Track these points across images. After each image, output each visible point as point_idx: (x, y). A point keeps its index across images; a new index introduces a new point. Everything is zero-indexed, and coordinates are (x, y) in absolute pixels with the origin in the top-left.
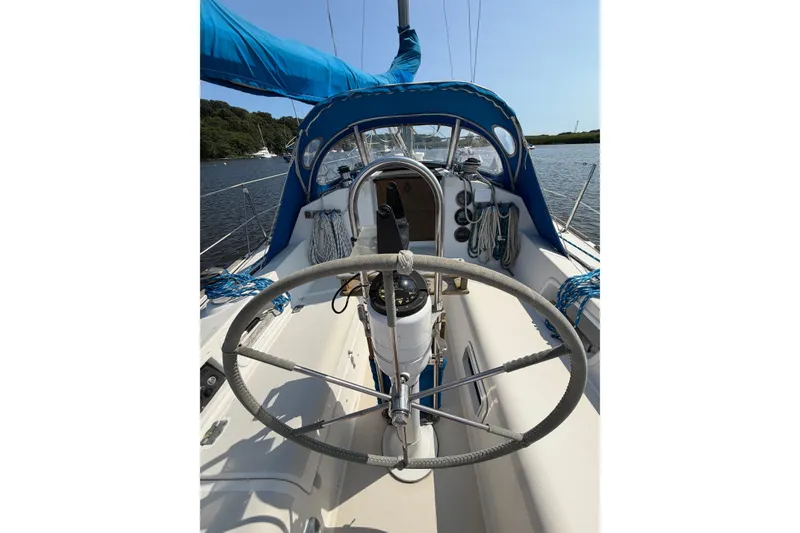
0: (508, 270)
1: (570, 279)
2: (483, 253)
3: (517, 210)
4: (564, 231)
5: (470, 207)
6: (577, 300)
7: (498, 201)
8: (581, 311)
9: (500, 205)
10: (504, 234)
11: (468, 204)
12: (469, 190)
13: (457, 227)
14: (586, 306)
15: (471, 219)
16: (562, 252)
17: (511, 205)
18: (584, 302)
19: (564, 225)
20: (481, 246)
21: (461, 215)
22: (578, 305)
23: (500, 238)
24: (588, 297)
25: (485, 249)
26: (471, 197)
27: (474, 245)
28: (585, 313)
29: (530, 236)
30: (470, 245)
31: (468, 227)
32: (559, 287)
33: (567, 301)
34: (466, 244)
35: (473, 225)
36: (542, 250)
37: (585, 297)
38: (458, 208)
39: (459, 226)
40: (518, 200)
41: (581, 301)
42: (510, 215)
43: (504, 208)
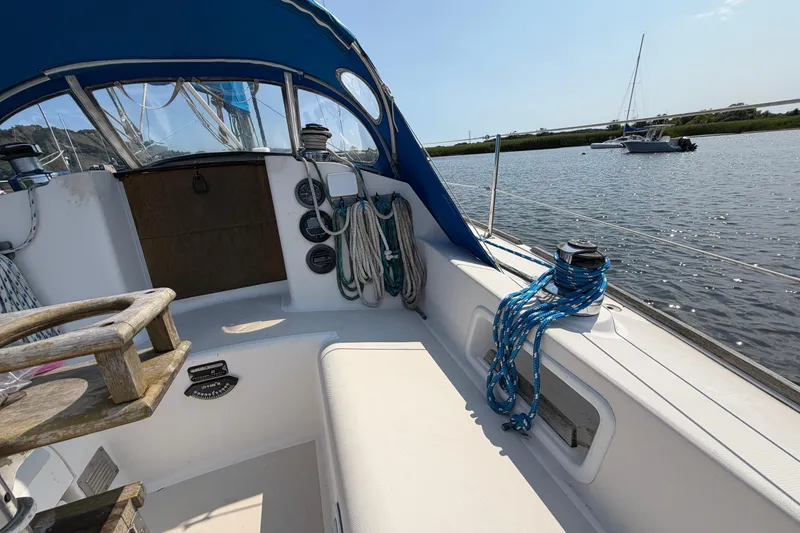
0: (417, 310)
1: (504, 303)
2: (369, 288)
3: (407, 204)
4: (489, 236)
5: (326, 207)
6: (525, 339)
7: (372, 192)
8: (537, 361)
9: (377, 199)
10: (394, 247)
11: (320, 202)
12: (315, 176)
13: (307, 246)
14: (545, 346)
15: (331, 229)
16: (487, 261)
17: (395, 196)
18: (538, 340)
19: (486, 228)
20: (360, 275)
21: (311, 223)
22: (529, 349)
23: (388, 255)
24: (540, 330)
25: (369, 280)
26: (322, 190)
27: (347, 275)
28: (545, 362)
29: (437, 244)
30: (340, 276)
31: (330, 243)
32: (492, 320)
33: (511, 346)
34: (333, 275)
35: (337, 238)
36: (455, 262)
37: (536, 329)
38: (303, 210)
39: (313, 244)
40: (405, 189)
41: (532, 339)
42: (395, 212)
43: (382, 203)
